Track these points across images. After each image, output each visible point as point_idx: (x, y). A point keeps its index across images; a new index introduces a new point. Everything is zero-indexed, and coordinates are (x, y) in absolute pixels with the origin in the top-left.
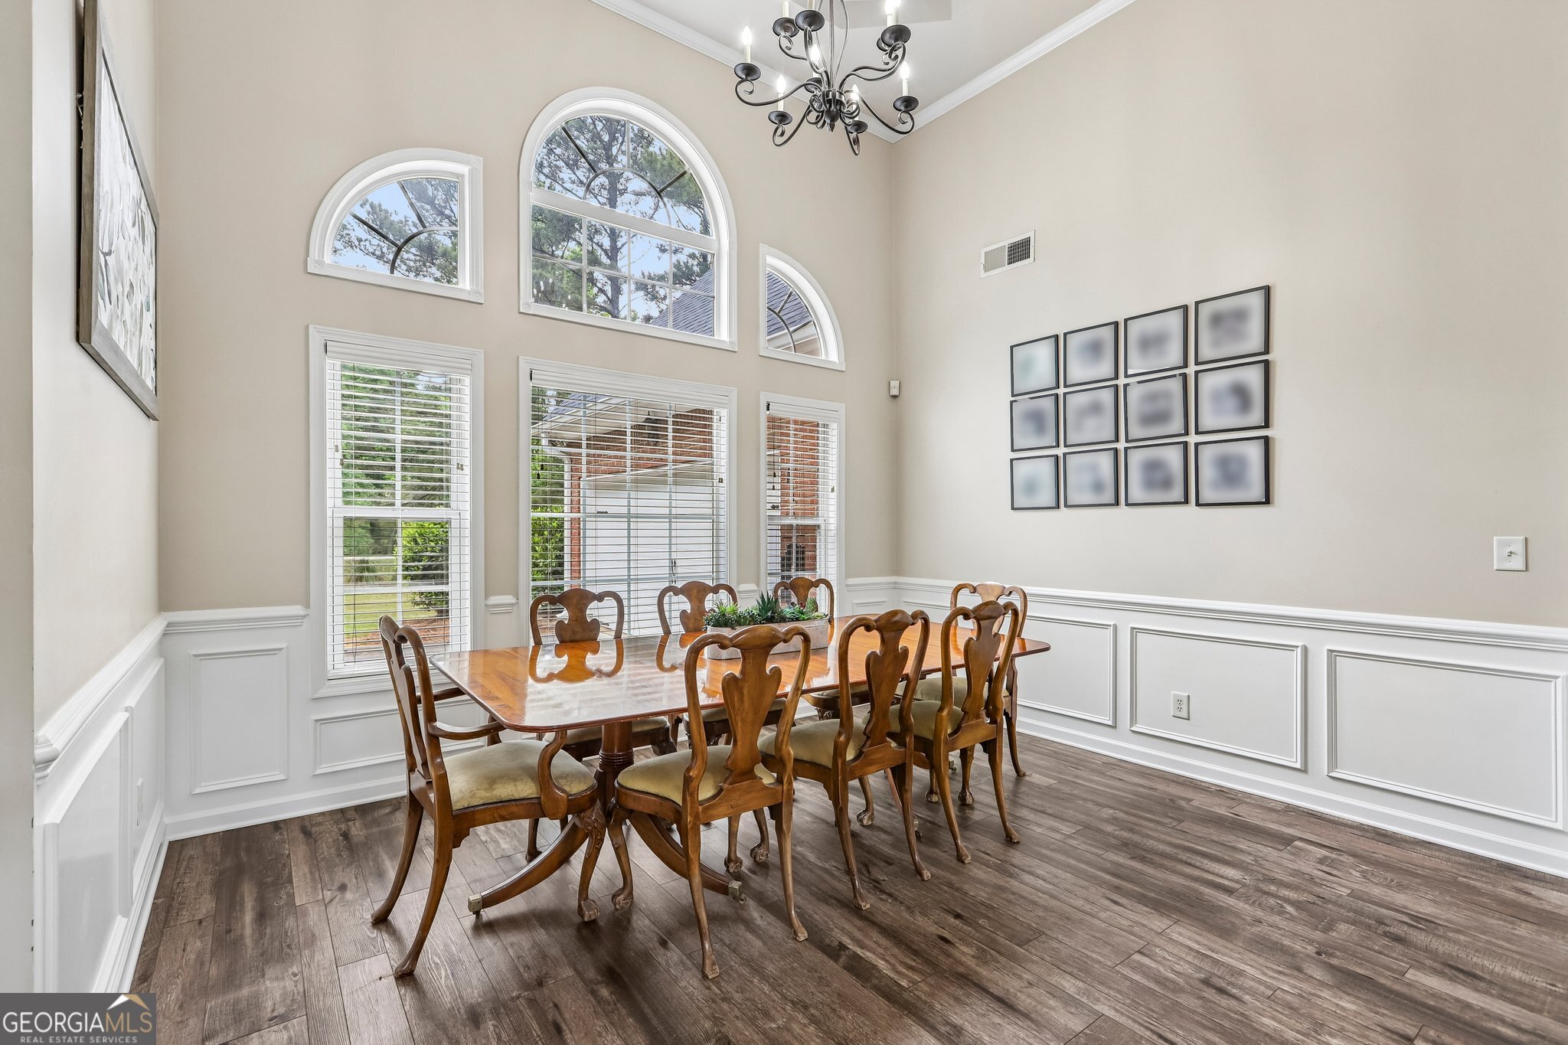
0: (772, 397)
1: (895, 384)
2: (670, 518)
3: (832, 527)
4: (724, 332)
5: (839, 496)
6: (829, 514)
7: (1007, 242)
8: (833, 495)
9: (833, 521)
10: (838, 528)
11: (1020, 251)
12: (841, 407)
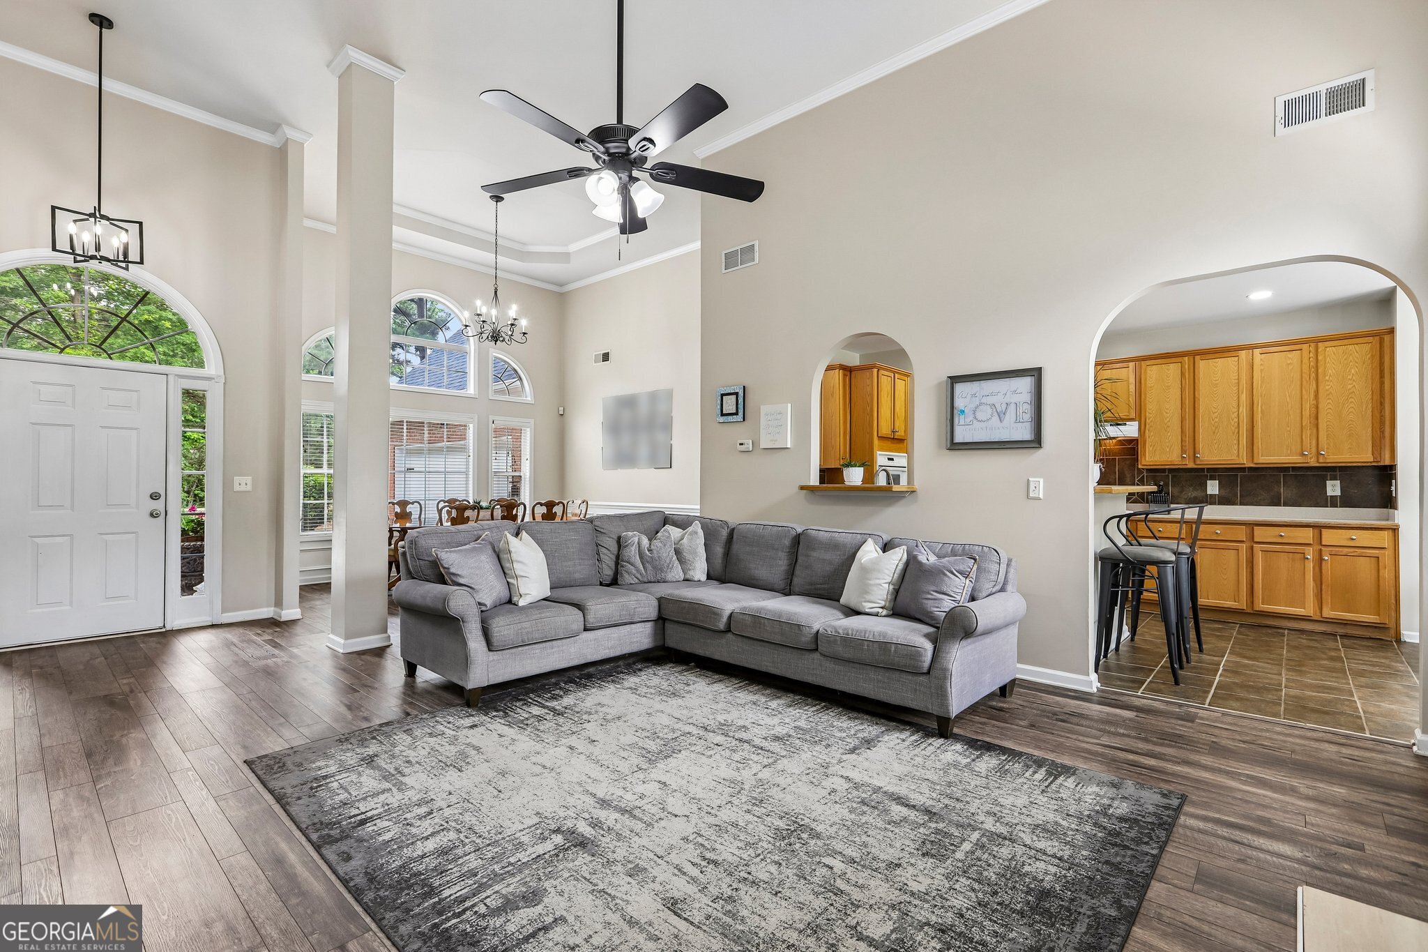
0: (495, 418)
1: (561, 409)
2: (425, 472)
3: (528, 477)
4: (471, 389)
5: (531, 462)
6: (526, 470)
7: (602, 352)
8: (528, 462)
9: (528, 474)
10: (530, 477)
11: (606, 357)
12: (532, 421)
